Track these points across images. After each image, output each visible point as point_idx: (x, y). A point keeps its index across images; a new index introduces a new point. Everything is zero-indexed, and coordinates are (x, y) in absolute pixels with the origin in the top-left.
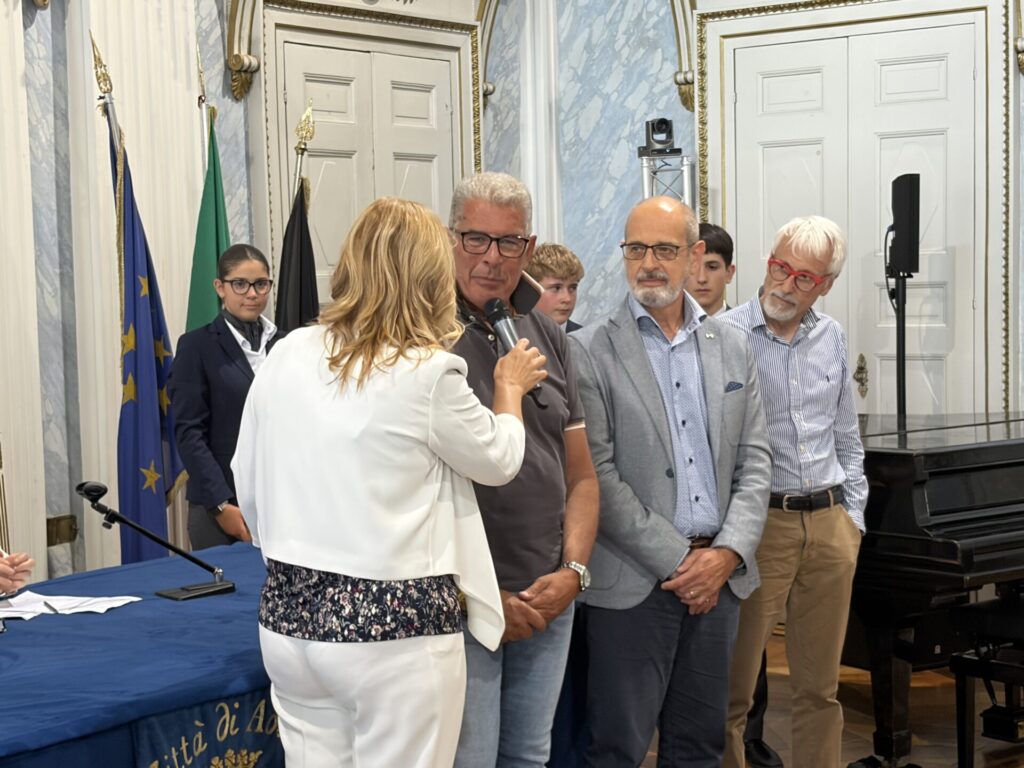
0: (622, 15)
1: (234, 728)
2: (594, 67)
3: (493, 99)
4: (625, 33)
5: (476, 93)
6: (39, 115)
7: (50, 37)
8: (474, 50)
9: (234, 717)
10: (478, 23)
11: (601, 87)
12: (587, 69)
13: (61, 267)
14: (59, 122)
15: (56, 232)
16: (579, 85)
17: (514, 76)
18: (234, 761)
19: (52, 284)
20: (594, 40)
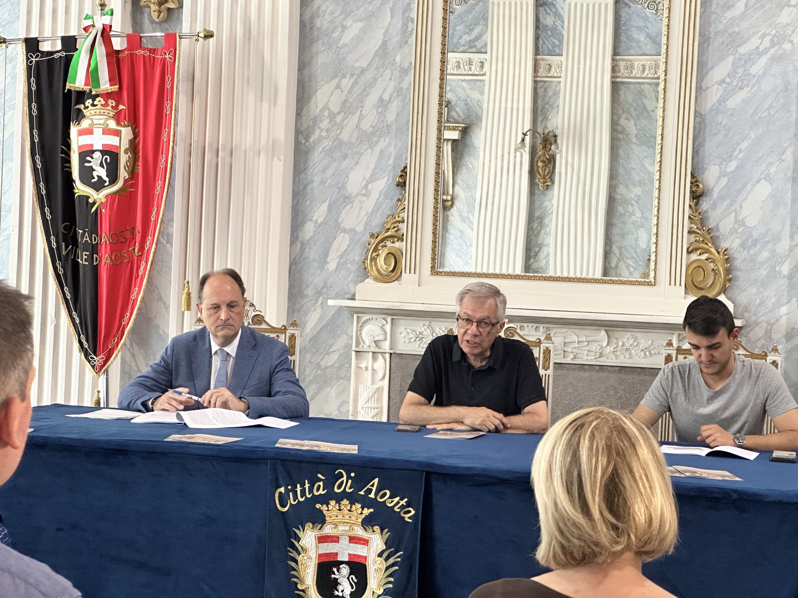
1: (350, 488)
9: (350, 481)
18: (349, 508)
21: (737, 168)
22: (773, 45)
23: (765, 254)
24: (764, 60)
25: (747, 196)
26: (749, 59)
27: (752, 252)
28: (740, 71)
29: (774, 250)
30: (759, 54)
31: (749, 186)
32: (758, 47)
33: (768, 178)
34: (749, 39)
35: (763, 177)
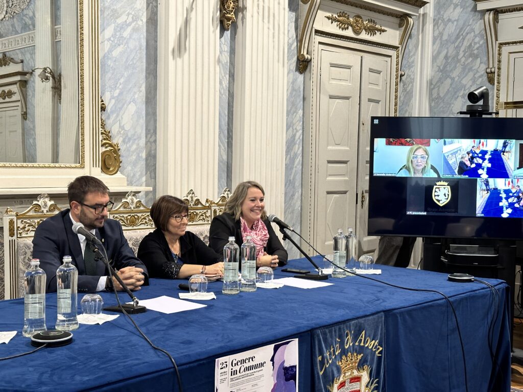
0: (463, 44)
2: (448, 66)
3: (403, 78)
4: (463, 51)
5: (397, 76)
6: (223, 75)
7: (229, 43)
8: (398, 57)
10: (400, 46)
11: (451, 74)
12: (445, 67)
13: (228, 139)
14: (231, 79)
15: (227, 124)
16: (441, 74)
17: (412, 69)
19: (224, 146)
20: (449, 55)
21: (119, 94)
22: (133, 21)
23: (134, 147)
24: (129, 29)
25: (124, 112)
26: (122, 28)
27: (128, 145)
28: (118, 34)
29: (138, 144)
30: (126, 25)
31: (125, 106)
32: (126, 21)
33: (134, 101)
34: (121, 14)
35: (132, 100)
